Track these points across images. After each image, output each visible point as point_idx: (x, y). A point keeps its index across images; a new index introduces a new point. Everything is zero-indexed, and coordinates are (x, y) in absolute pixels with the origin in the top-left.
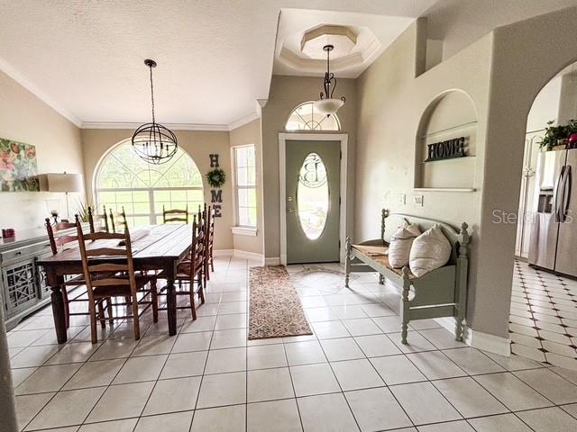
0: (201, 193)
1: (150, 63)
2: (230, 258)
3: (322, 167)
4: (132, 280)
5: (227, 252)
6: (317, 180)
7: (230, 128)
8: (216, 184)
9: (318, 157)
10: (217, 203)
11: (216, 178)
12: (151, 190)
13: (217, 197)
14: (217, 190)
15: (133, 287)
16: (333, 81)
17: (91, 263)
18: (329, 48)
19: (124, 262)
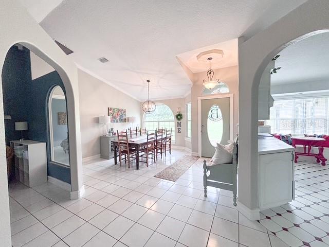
0: (174, 123)
1: (148, 81)
2: (183, 151)
3: (219, 111)
4: (128, 150)
5: (183, 148)
6: (217, 117)
7: (185, 96)
8: (179, 119)
9: (218, 107)
10: (179, 127)
11: (179, 117)
12: (159, 122)
13: (179, 125)
14: (179, 122)
15: (128, 152)
16: (212, 73)
17: (121, 143)
18: (210, 59)
19: (126, 144)
